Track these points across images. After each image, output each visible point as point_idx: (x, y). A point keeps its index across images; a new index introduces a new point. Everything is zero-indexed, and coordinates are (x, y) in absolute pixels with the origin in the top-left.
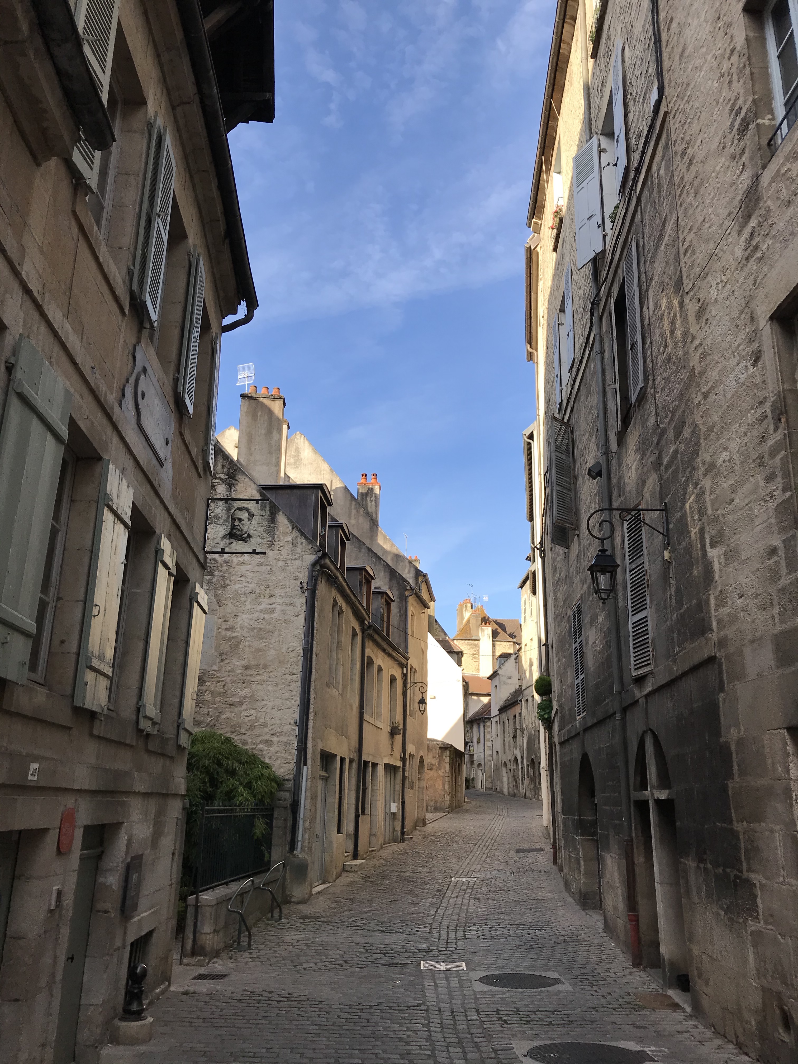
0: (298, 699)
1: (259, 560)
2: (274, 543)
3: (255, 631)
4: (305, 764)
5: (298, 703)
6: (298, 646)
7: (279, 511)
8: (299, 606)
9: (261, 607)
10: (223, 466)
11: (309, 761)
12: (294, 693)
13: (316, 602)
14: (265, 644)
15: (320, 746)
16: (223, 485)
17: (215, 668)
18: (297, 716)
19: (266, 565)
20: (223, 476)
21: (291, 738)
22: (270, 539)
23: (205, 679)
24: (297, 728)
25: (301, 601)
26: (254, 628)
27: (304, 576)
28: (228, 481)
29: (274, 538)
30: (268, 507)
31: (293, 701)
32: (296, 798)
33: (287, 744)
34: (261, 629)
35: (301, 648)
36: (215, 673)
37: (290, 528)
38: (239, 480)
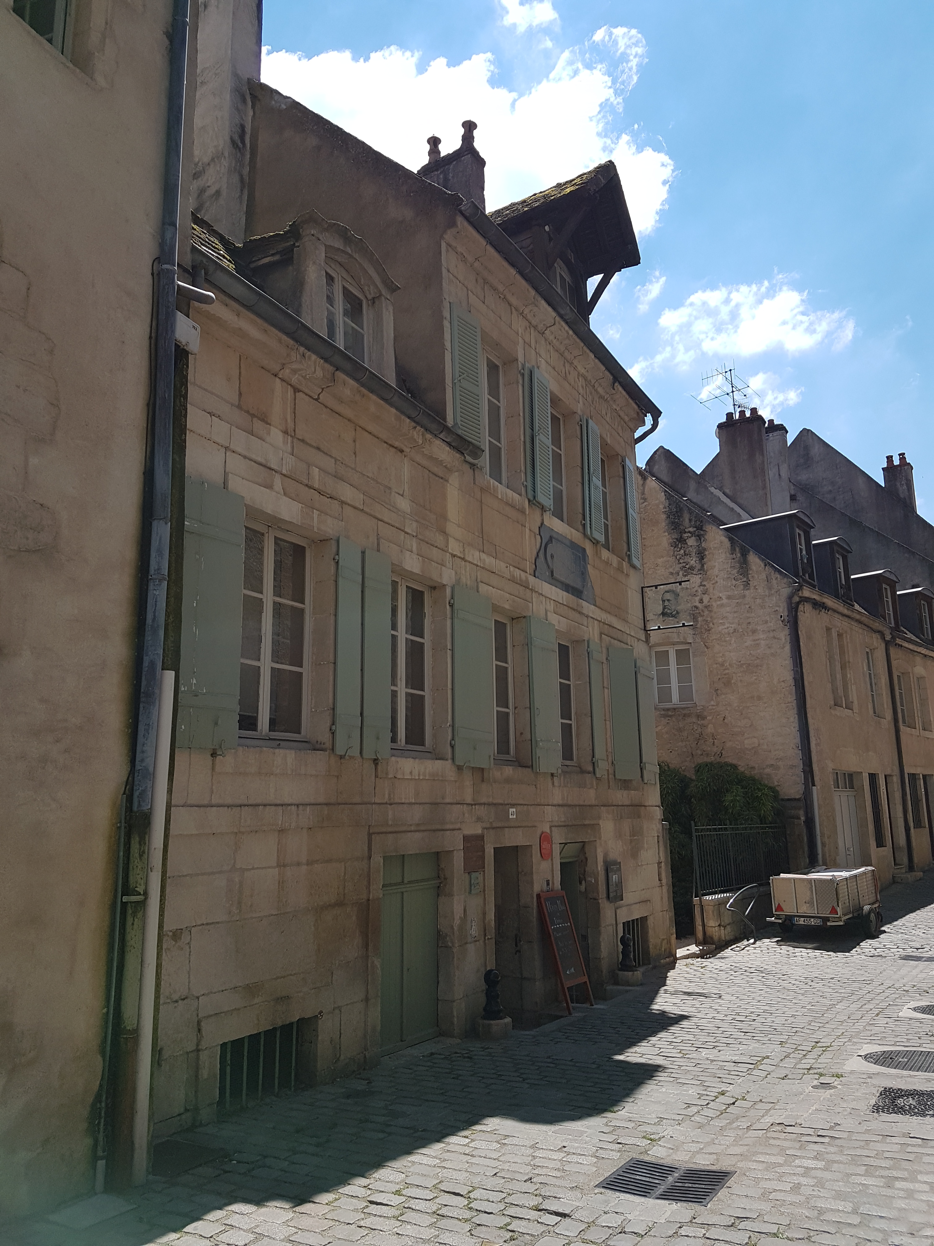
0: (797, 725)
1: (737, 601)
2: (749, 582)
3: (744, 666)
4: (814, 784)
5: (797, 728)
6: (788, 676)
7: (749, 552)
8: (783, 639)
9: (746, 644)
10: (690, 520)
11: (817, 781)
12: (791, 720)
13: (799, 633)
14: (755, 678)
15: (831, 766)
16: (693, 538)
17: (712, 703)
18: (798, 740)
19: (745, 604)
20: (691, 529)
21: (796, 761)
22: (745, 579)
23: (705, 713)
24: (800, 752)
25: (784, 635)
26: (743, 664)
27: (783, 610)
28: (697, 533)
29: (748, 578)
30: (737, 549)
31: (791, 728)
32: (809, 815)
33: (792, 767)
34: (749, 664)
35: (791, 678)
36: (714, 707)
37: (763, 565)
38: (707, 530)
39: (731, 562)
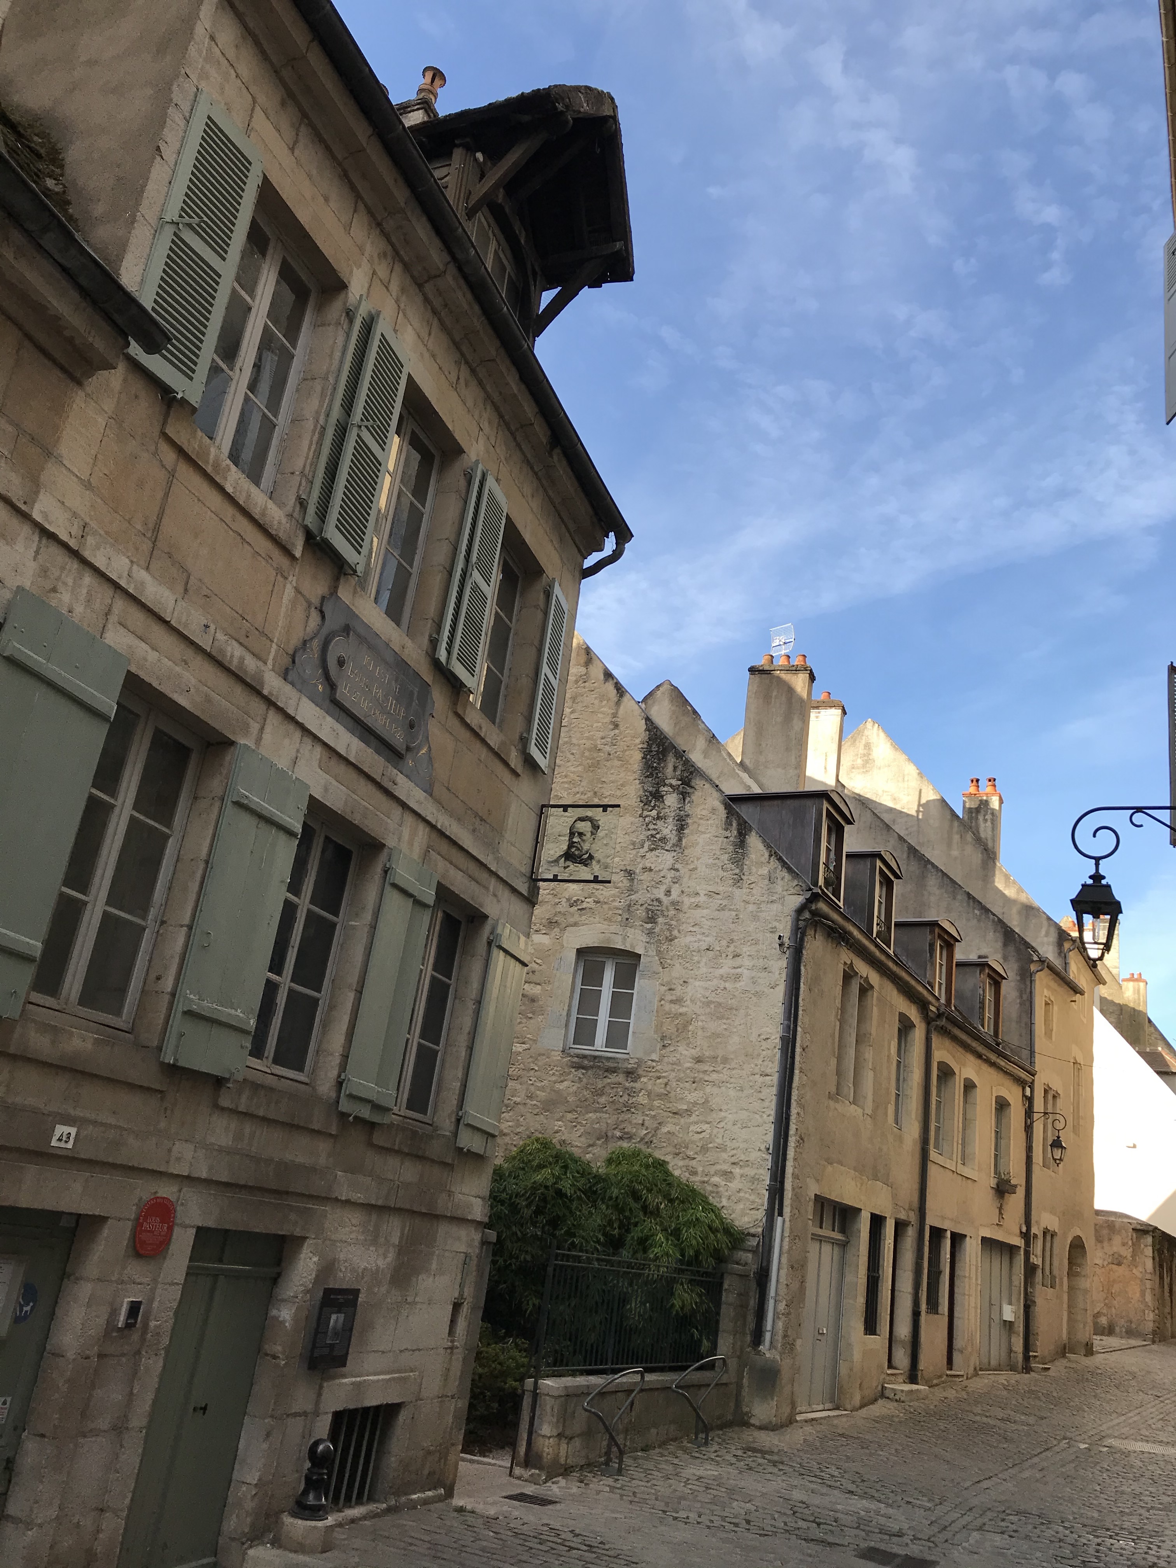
0: (773, 1113)
1: (721, 902)
2: (743, 877)
3: (712, 1006)
4: (781, 1214)
5: (772, 1119)
6: (775, 1032)
7: (751, 831)
8: (777, 973)
9: (721, 971)
10: (675, 768)
11: (787, 1210)
12: (766, 1104)
13: (802, 968)
14: (725, 1027)
15: (813, 1189)
16: (675, 795)
17: (654, 1057)
18: (770, 1138)
19: (730, 910)
20: (674, 782)
21: (761, 1171)
22: (737, 871)
23: (640, 1072)
24: (770, 1157)
25: (780, 965)
26: (711, 1002)
27: (785, 928)
28: (681, 789)
29: (742, 870)
30: (735, 824)
31: (765, 1116)
32: (765, 1264)
33: (754, 1179)
34: (720, 1004)
35: (778, 1036)
36: (654, 1064)
37: (767, 855)
38: (696, 787)
39: (722, 842)
